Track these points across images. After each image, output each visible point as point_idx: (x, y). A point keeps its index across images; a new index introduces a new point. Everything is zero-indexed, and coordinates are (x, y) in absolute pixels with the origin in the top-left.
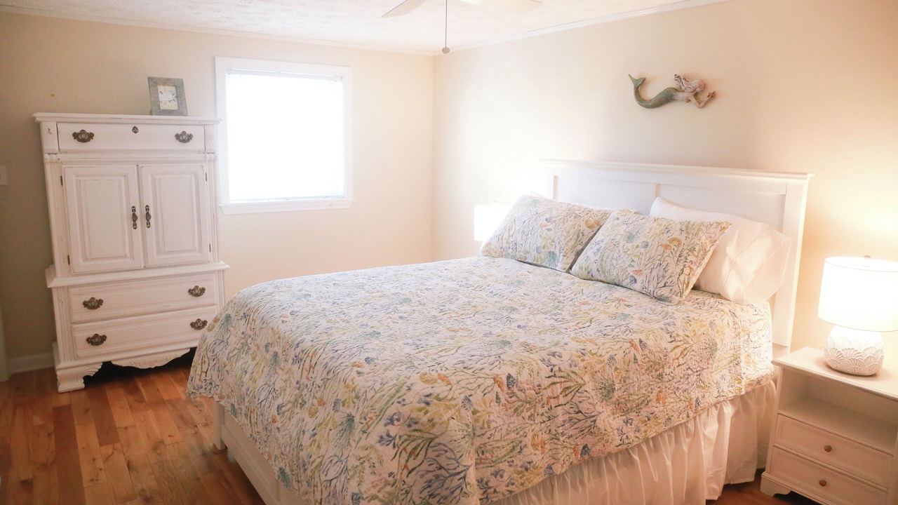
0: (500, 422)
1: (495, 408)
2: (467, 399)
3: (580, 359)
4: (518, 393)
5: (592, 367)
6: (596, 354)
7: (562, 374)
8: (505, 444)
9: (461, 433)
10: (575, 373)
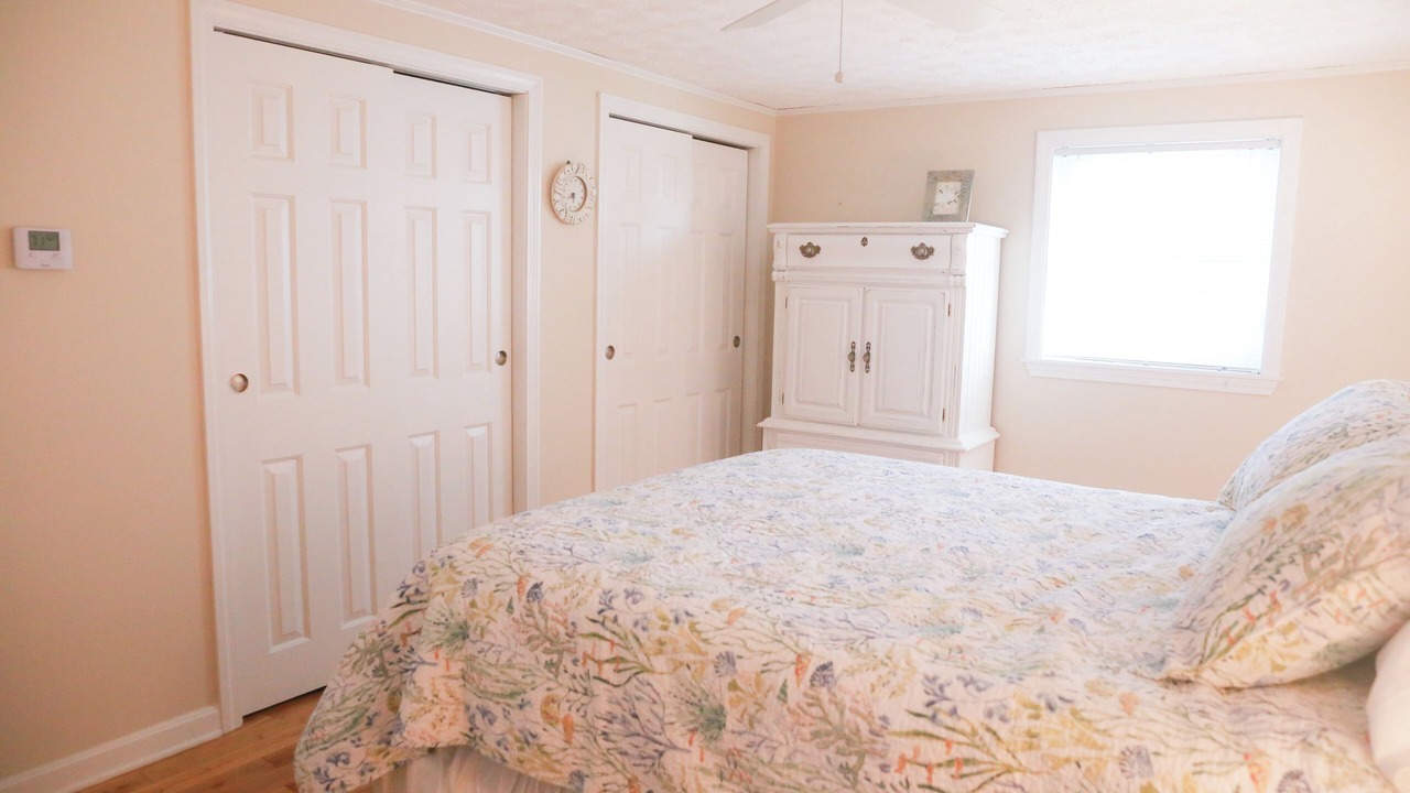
0: (501, 640)
1: (502, 617)
2: (474, 583)
3: (660, 623)
4: (538, 616)
5: (675, 651)
6: (699, 633)
7: (617, 629)
8: (502, 677)
9: (439, 616)
10: (638, 640)
